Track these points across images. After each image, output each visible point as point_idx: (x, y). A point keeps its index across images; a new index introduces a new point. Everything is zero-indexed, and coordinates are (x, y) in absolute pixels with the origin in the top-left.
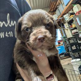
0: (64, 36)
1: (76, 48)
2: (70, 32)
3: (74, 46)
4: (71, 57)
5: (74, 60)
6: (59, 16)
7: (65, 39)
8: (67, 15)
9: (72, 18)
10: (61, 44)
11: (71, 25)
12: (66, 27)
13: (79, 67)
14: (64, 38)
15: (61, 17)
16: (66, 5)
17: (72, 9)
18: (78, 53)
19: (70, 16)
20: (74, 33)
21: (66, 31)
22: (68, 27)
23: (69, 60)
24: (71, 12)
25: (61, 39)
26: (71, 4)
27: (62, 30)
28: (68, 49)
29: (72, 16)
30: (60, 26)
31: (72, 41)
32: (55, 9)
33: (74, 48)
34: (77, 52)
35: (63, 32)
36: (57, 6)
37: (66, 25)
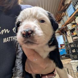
0: (66, 41)
1: (76, 51)
2: (71, 38)
3: (74, 50)
4: (71, 58)
5: (73, 61)
6: (63, 25)
7: (67, 44)
8: (70, 24)
9: (74, 27)
10: (63, 47)
11: (73, 33)
12: (68, 34)
13: (77, 67)
14: (66, 42)
15: (65, 26)
16: (70, 17)
17: (75, 20)
18: (77, 56)
19: (73, 25)
20: (75, 40)
21: (68, 37)
22: (70, 34)
23: (69, 61)
24: (73, 22)
25: (63, 43)
26: (74, 16)
27: (65, 36)
28: (69, 52)
29: (74, 25)
30: (63, 33)
31: (72, 46)
32: (60, 19)
33: (74, 51)
34: (76, 54)
35: (65, 38)
36: (62, 17)
37: (68, 33)
